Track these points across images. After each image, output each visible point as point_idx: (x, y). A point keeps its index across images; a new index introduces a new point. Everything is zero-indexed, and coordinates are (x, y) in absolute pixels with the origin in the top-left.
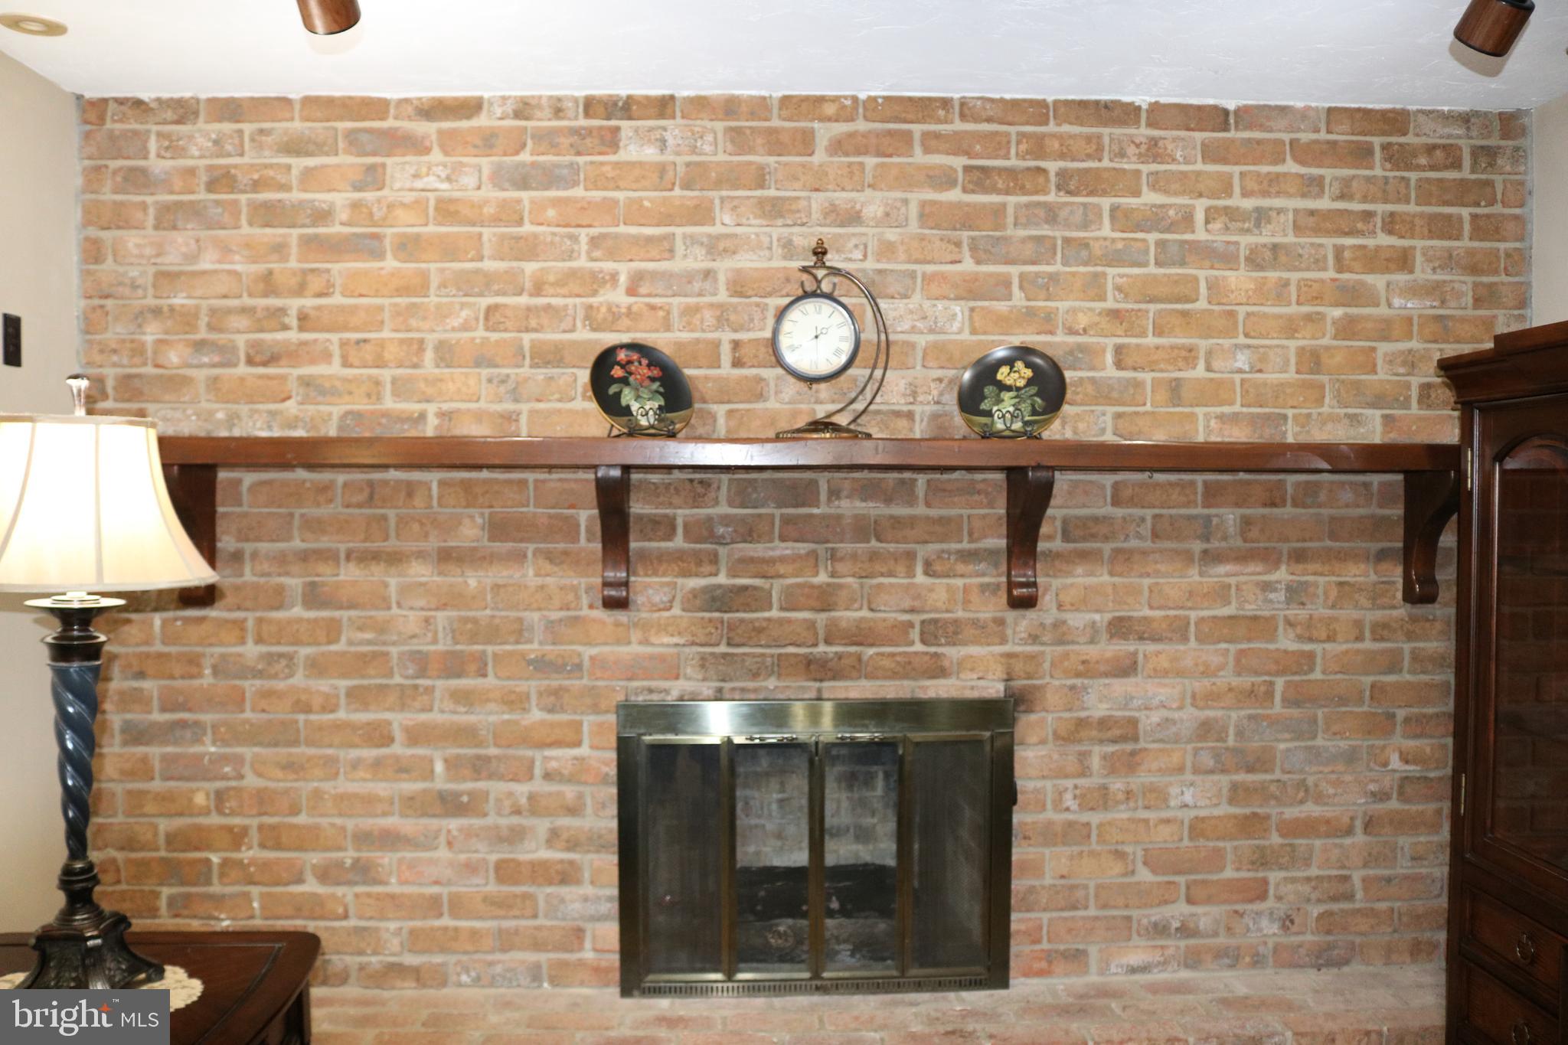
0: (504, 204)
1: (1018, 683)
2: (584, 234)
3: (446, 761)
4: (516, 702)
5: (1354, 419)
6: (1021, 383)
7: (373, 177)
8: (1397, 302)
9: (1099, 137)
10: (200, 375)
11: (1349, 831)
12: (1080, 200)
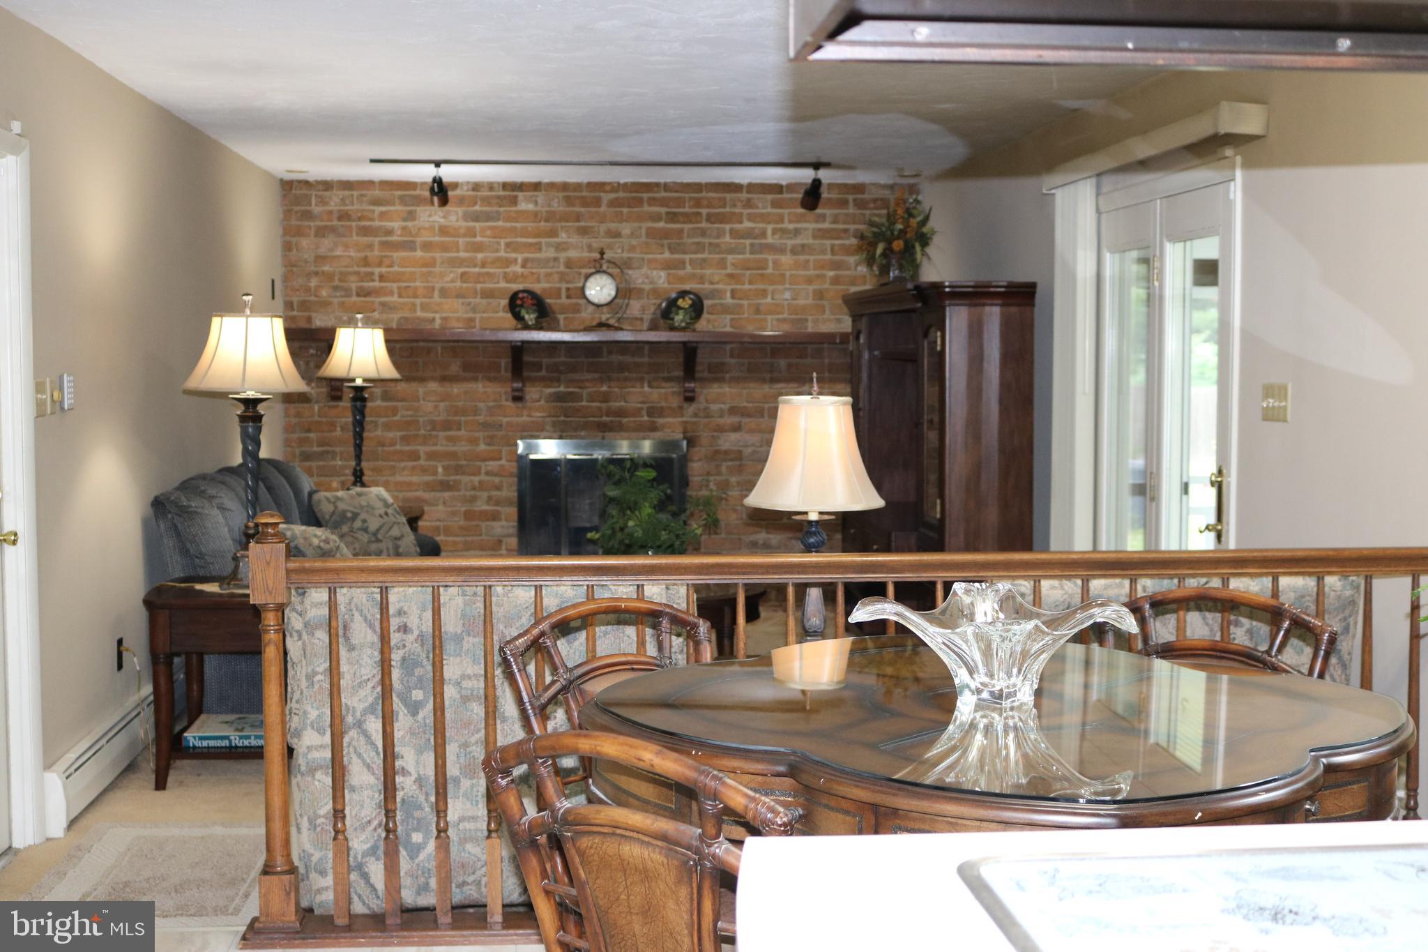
0: (468, 229)
1: (688, 435)
2: (502, 242)
3: (443, 467)
4: (474, 441)
5: (839, 321)
6: (687, 306)
7: (411, 216)
9: (725, 198)
10: (335, 301)
12: (716, 226)
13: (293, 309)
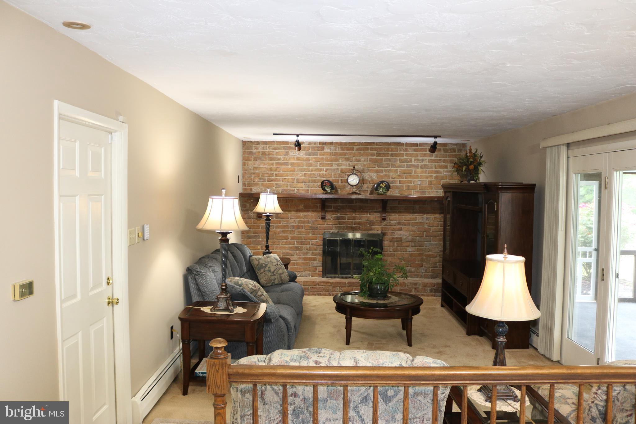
0: (307, 158)
1: (383, 232)
2: (319, 163)
3: (297, 242)
4: (307, 233)
5: (437, 192)
6: (384, 186)
7: (287, 154)
8: (445, 173)
9: (397, 148)
10: (260, 183)
11: (436, 257)
12: (394, 158)
13: (245, 186)
